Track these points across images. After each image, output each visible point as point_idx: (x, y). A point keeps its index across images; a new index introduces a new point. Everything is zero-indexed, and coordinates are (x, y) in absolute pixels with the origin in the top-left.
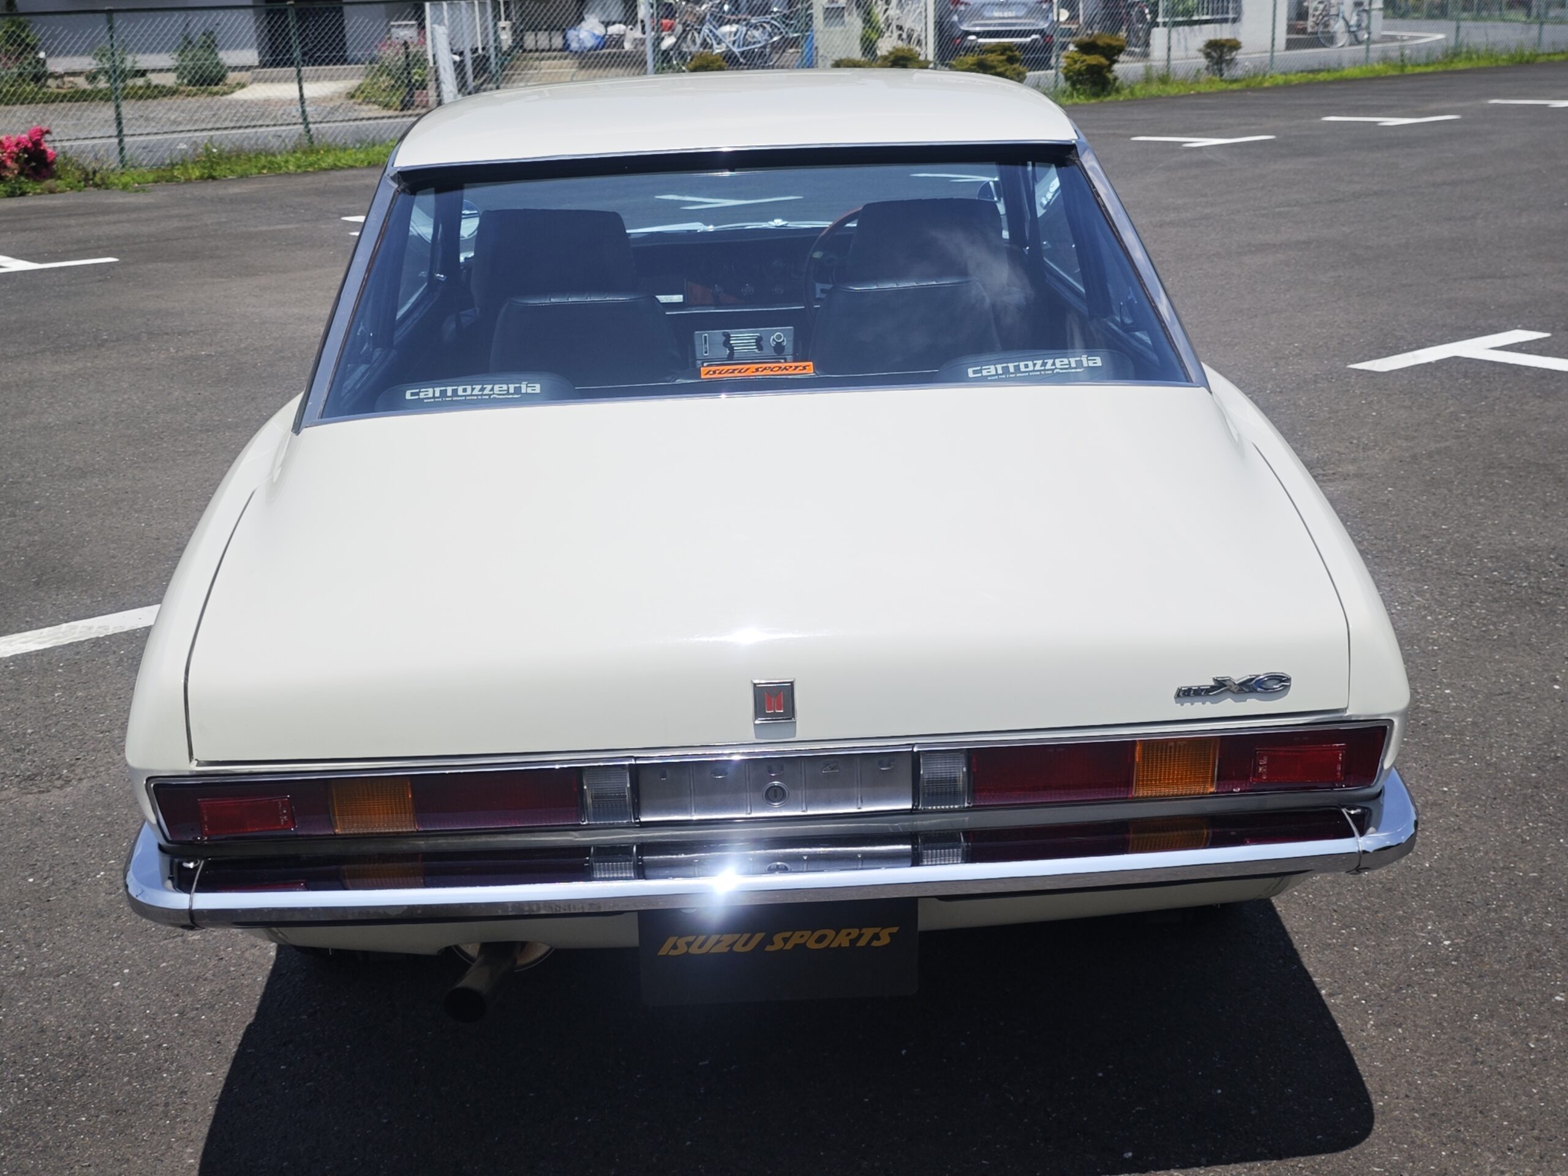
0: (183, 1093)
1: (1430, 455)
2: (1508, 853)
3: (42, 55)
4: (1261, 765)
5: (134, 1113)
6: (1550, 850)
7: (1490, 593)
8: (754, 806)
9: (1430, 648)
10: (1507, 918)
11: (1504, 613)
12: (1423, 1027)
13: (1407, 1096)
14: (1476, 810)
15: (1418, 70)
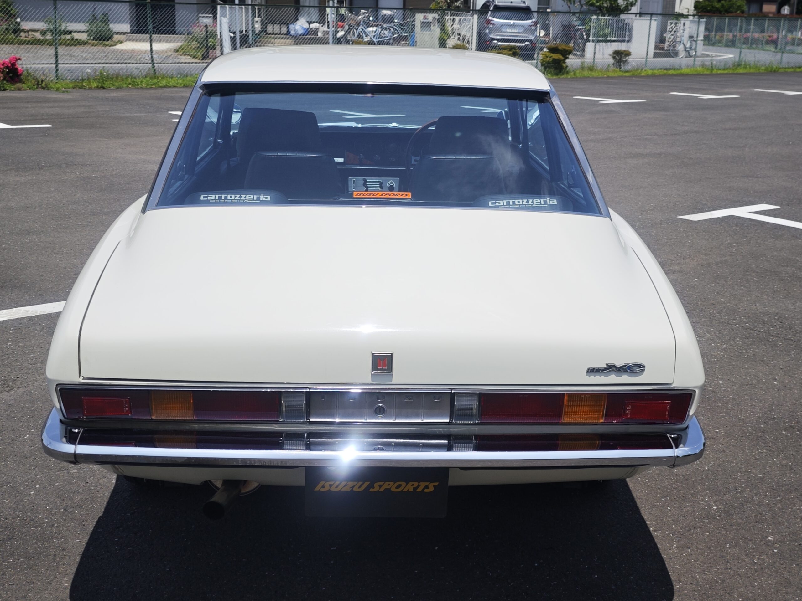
0: (64, 550)
1: (717, 264)
2: (747, 464)
3: (18, 20)
4: (628, 410)
5: (38, 559)
6: (769, 464)
7: (744, 334)
8: (368, 416)
9: (713, 360)
10: (745, 497)
11: (751, 344)
12: (701, 549)
13: (691, 583)
14: (732, 442)
15: (719, 72)
